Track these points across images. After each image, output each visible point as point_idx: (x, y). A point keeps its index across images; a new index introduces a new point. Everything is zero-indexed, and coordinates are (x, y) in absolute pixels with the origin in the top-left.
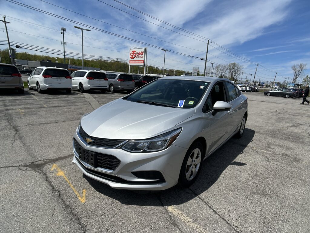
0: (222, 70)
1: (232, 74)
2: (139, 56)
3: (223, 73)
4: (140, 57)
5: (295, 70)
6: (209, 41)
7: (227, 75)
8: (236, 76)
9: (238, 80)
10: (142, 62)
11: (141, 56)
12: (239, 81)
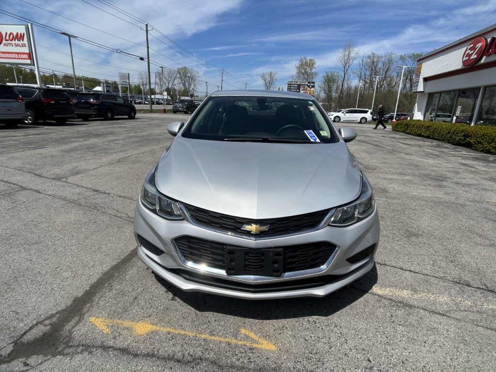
0: (167, 78)
1: (184, 85)
2: (13, 42)
3: (171, 84)
4: (17, 45)
5: (265, 80)
6: (147, 25)
7: (177, 87)
8: (191, 89)
9: (195, 95)
10: (26, 56)
11: (17, 42)
12: (197, 96)
